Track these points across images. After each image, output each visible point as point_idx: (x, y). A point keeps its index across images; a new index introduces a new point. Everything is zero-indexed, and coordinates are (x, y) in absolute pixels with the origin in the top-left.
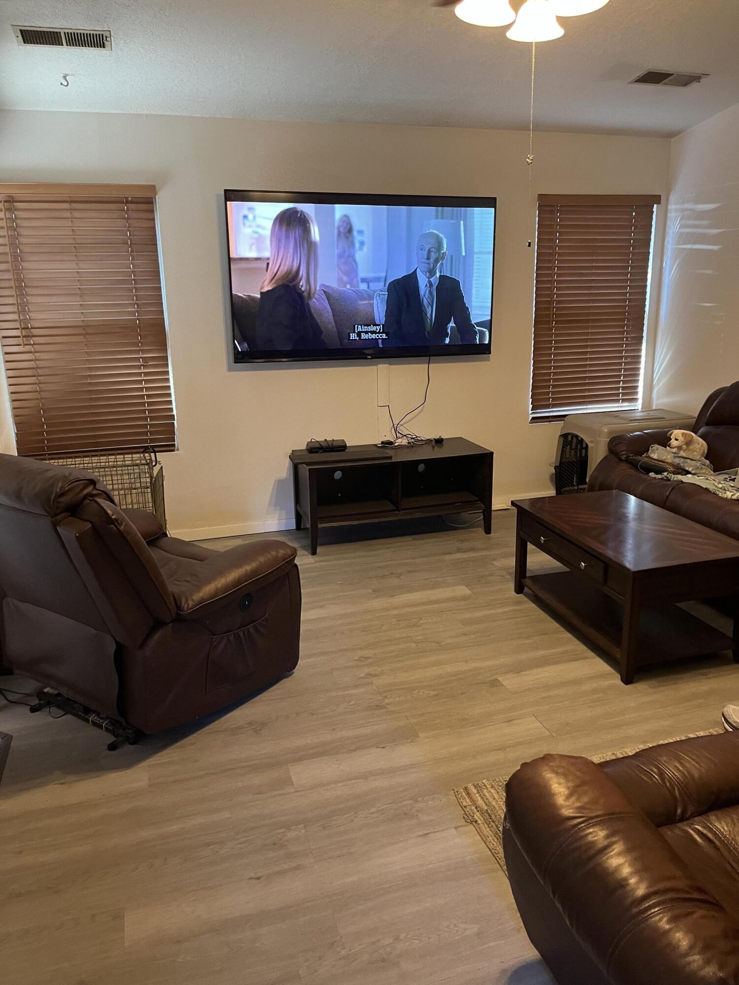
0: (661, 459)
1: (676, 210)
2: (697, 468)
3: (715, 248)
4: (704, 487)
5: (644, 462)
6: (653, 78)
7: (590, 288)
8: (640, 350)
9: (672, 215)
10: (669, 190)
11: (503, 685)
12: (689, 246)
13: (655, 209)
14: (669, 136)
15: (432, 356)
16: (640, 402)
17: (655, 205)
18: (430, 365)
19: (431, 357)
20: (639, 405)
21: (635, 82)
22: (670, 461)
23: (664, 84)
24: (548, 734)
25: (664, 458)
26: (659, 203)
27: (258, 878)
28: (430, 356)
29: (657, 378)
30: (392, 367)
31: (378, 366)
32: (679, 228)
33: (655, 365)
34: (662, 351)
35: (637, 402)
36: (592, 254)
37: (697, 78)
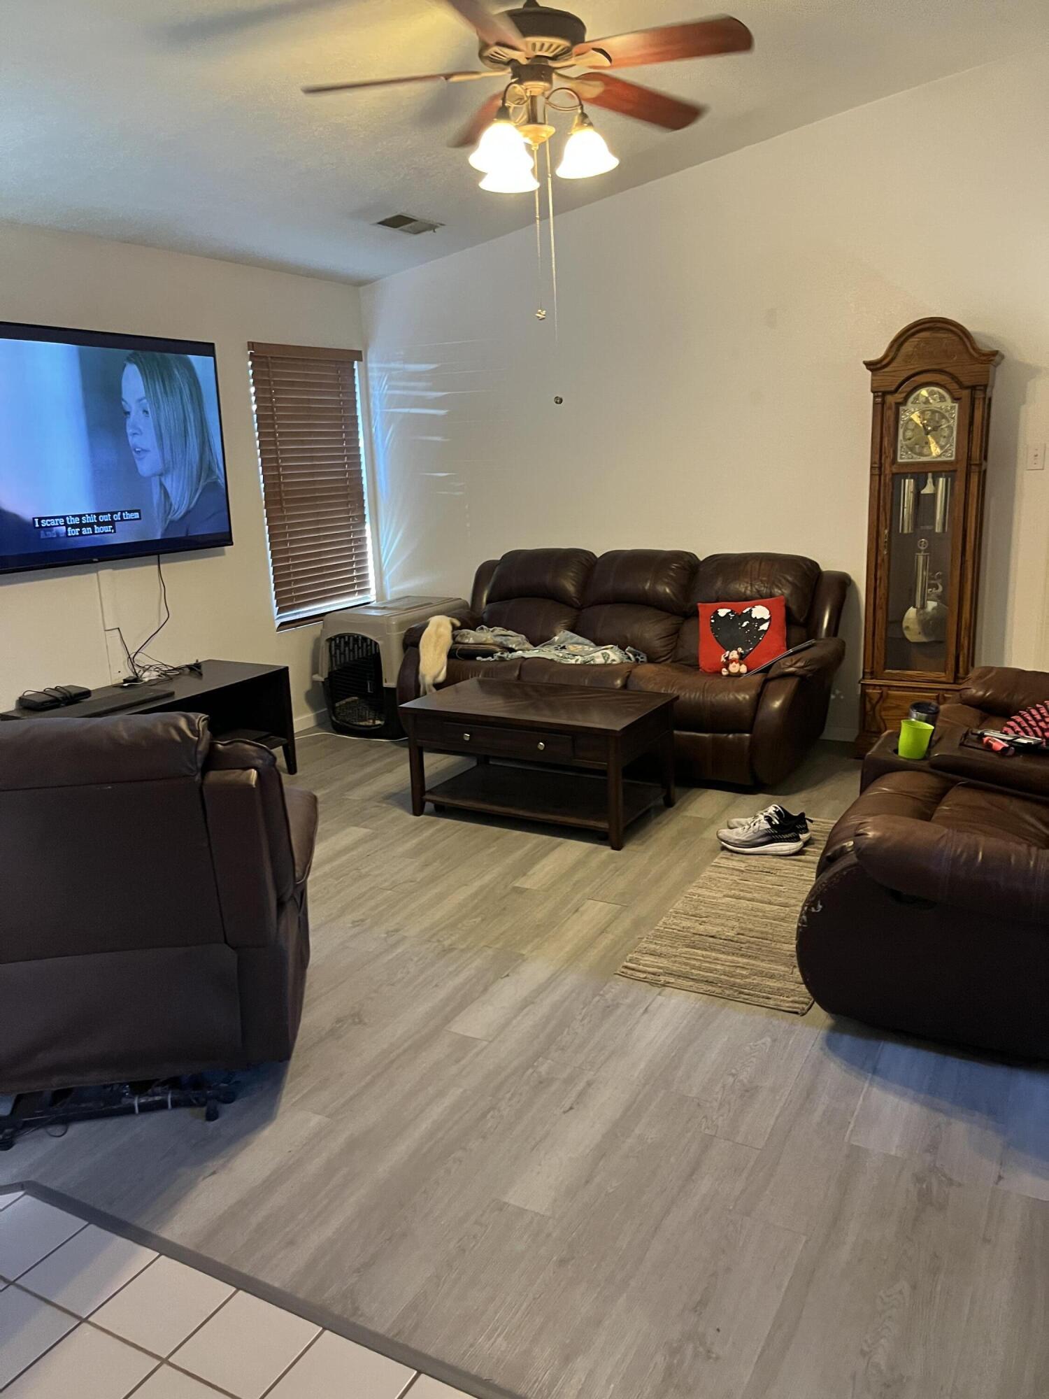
0: (480, 642)
1: (380, 369)
2: (520, 644)
3: (442, 412)
4: (549, 658)
5: (461, 650)
6: (397, 222)
7: (312, 458)
8: (363, 531)
9: (373, 374)
10: (366, 346)
11: (527, 889)
12: (406, 410)
13: (356, 366)
14: (359, 284)
15: (162, 554)
16: (373, 592)
17: (356, 362)
18: (161, 566)
19: (160, 555)
20: (371, 597)
21: (380, 223)
22: (491, 642)
23: (402, 230)
24: (619, 906)
25: (484, 639)
26: (360, 359)
27: (571, 1108)
28: (158, 554)
29: (386, 562)
30: (117, 572)
31: (100, 572)
32: (388, 389)
33: (382, 547)
34: (389, 531)
35: (369, 593)
36: (309, 417)
37: (432, 227)
